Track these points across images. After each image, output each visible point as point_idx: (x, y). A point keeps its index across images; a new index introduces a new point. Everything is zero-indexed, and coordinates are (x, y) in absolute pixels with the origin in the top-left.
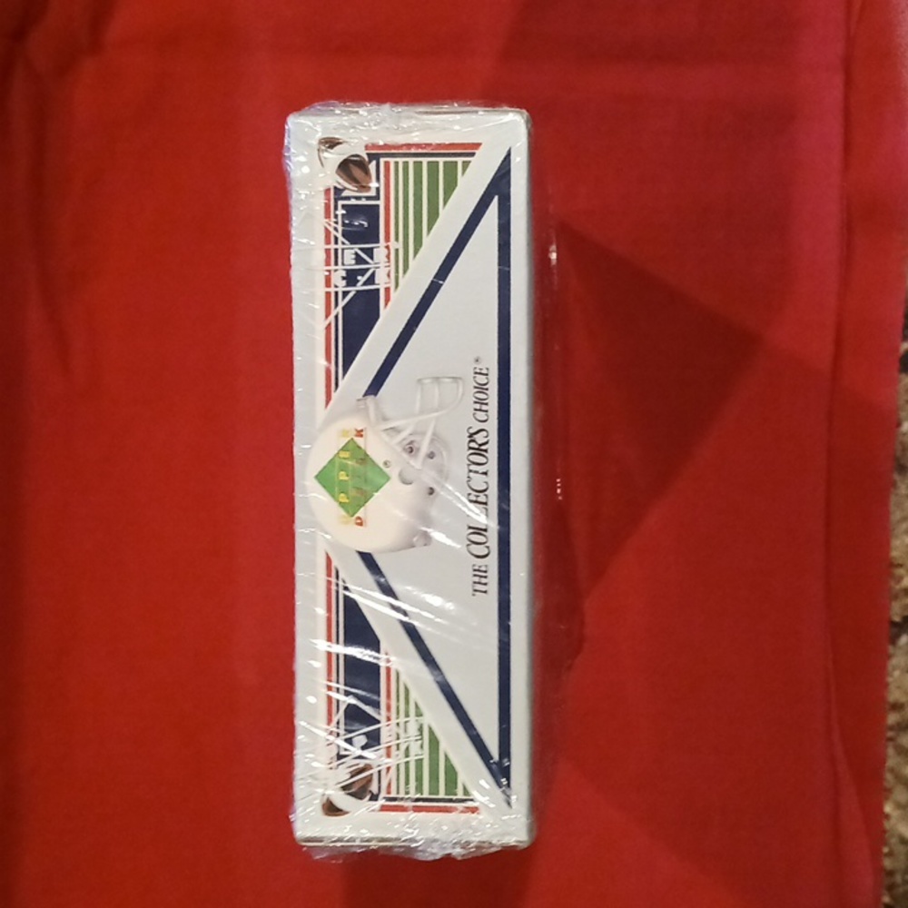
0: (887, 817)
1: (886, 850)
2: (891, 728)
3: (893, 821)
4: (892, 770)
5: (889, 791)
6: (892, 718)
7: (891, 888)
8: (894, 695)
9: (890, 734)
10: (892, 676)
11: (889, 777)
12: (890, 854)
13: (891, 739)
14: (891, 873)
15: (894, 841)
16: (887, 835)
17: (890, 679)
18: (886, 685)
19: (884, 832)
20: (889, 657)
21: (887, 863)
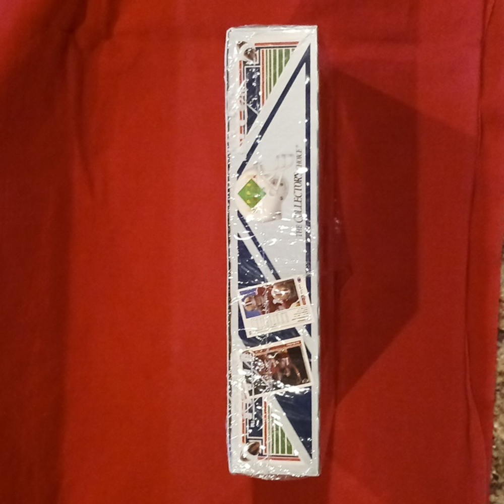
0: (496, 430)
1: (494, 447)
2: (499, 385)
3: (499, 432)
4: (499, 406)
5: (496, 416)
6: (499, 380)
7: (496, 466)
8: (501, 368)
9: (498, 388)
10: (499, 358)
11: (496, 409)
12: (497, 449)
13: (498, 390)
14: (497, 459)
15: (499, 442)
16: (495, 439)
17: (498, 359)
18: (496, 362)
19: (493, 438)
20: (499, 348)
21: (495, 454)
